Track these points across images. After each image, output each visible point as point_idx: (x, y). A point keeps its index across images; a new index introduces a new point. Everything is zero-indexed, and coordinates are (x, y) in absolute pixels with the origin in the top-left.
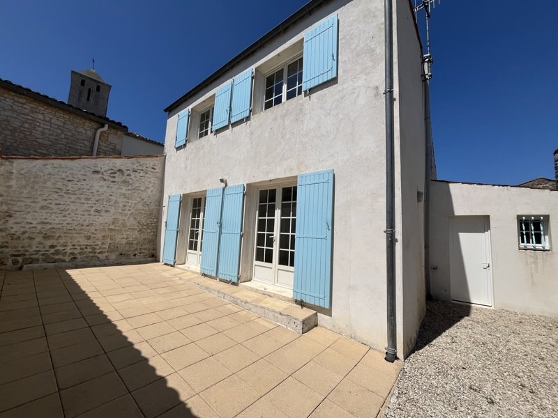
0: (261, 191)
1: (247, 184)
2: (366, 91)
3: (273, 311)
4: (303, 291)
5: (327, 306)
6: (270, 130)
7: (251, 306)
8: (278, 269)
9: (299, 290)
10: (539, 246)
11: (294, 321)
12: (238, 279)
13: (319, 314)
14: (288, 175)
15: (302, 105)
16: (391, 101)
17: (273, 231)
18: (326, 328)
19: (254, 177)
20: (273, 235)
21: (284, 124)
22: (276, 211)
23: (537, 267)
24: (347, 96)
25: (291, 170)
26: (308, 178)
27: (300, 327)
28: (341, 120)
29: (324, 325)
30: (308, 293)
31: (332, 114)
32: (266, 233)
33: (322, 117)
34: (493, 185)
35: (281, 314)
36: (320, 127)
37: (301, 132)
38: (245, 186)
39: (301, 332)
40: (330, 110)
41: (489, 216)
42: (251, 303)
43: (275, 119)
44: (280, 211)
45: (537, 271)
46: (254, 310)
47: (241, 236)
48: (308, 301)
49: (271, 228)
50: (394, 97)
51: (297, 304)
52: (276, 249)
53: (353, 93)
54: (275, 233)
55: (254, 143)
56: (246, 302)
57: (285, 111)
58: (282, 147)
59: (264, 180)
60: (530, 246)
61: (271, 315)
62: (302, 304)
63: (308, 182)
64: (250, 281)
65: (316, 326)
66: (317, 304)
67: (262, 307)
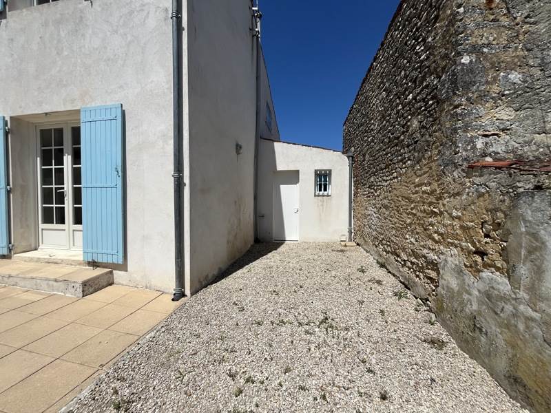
0: (41, 130)
1: (11, 118)
2: (156, 11)
3: (47, 279)
4: (94, 251)
5: (120, 262)
6: (39, 39)
7: (18, 280)
8: (74, 231)
9: (90, 250)
10: (326, 193)
11: (73, 285)
12: (10, 250)
13: (114, 271)
14: (69, 108)
15: (82, 11)
16: (179, 29)
17: (63, 185)
18: (123, 285)
19: (20, 107)
20: (63, 188)
21: (59, 35)
22: (65, 158)
23: (323, 208)
24: (136, 13)
25: (73, 101)
26: (93, 112)
27: (80, 290)
28: (130, 43)
29: (121, 282)
30: (100, 250)
31: (119, 32)
32: (54, 186)
33: (108, 33)
34: (303, 145)
35: (56, 281)
36: (106, 48)
37: (83, 50)
38: (8, 119)
39: (81, 295)
40: (117, 26)
41: (298, 171)
42: (17, 276)
43: (46, 24)
44: (70, 157)
45: (323, 211)
46: (22, 283)
47: (8, 192)
48: (100, 261)
49: (60, 180)
50: (183, 26)
51: (89, 266)
52: (69, 206)
53: (143, 10)
54: (65, 186)
55: (16, 56)
56: (10, 276)
57: (58, 16)
58: (58, 69)
59: (36, 112)
60: (321, 193)
61: (44, 284)
62: (94, 264)
63: (93, 118)
64: (36, 249)
65: (111, 284)
66: (110, 261)
67: (32, 278)
